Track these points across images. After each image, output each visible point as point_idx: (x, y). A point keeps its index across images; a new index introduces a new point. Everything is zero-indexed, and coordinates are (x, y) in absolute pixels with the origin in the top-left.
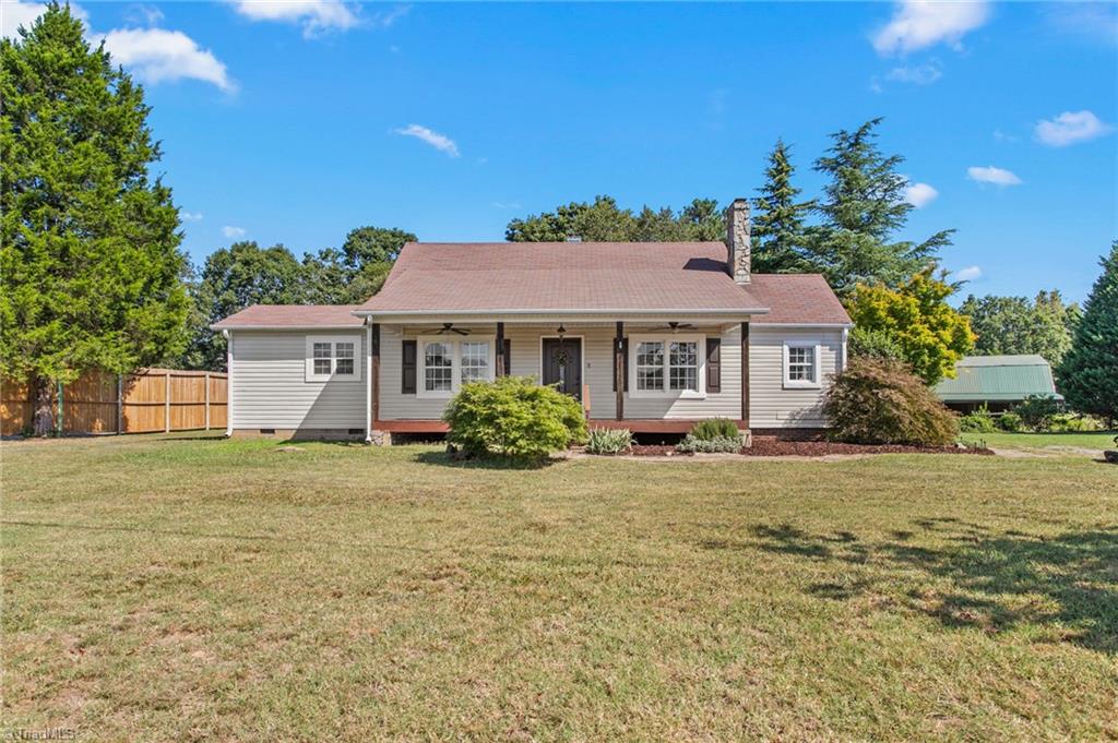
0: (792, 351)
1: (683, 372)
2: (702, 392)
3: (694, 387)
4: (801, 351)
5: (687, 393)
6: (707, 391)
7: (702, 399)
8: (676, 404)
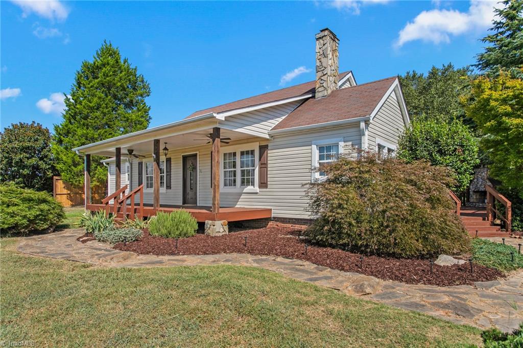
0: (321, 149)
1: (248, 172)
2: (256, 189)
3: (253, 185)
4: (329, 148)
5: (249, 188)
6: (260, 187)
7: (257, 193)
8: (242, 197)
